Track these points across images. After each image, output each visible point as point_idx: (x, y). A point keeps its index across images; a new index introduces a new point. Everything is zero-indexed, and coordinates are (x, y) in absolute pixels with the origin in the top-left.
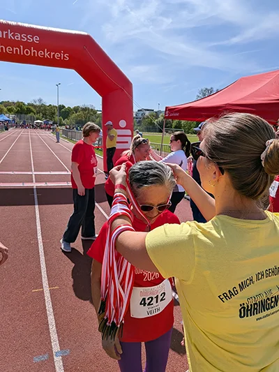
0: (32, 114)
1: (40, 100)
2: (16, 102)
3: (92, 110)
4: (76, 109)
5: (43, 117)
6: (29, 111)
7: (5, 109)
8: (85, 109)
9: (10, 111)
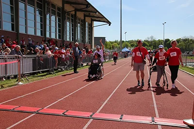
0: (146, 47)
1: (152, 37)
2: (137, 40)
3: (191, 40)
4: (178, 41)
5: (153, 48)
6: (144, 45)
7: (129, 45)
8: (185, 40)
9: (132, 46)
